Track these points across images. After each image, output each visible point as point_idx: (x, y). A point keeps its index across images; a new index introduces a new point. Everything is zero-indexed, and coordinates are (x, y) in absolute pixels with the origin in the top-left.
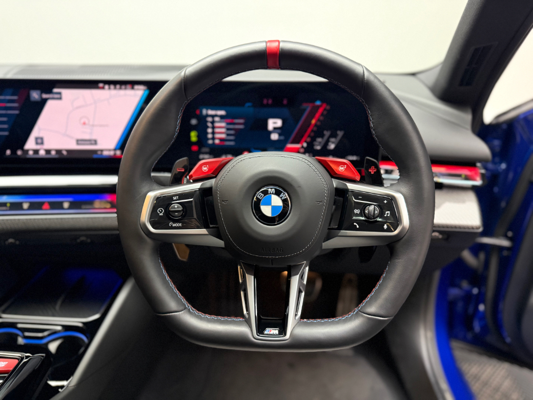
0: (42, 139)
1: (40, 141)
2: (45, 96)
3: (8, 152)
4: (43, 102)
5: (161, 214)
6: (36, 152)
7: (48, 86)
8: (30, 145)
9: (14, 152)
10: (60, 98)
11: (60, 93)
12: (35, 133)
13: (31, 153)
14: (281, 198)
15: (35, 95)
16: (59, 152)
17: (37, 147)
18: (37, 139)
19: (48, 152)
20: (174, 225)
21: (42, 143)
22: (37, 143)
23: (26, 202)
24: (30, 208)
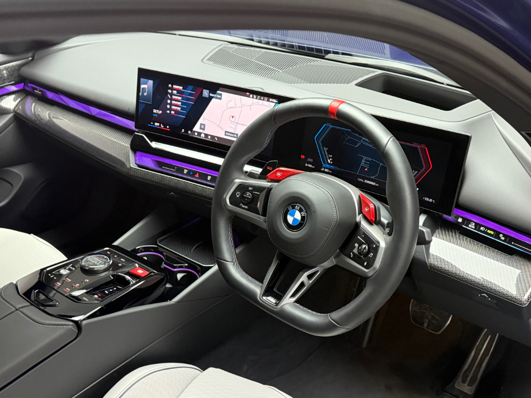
0: (204, 125)
1: (203, 127)
2: (211, 95)
3: (183, 130)
4: (210, 98)
5: (238, 196)
6: (199, 134)
7: (215, 87)
8: (197, 128)
9: (186, 131)
10: (220, 99)
11: (221, 95)
12: (201, 121)
13: (196, 134)
14: (301, 215)
15: (206, 93)
16: (213, 137)
17: (201, 131)
18: (201, 124)
19: (206, 135)
20: (243, 206)
21: (204, 129)
22: (201, 128)
23: (186, 169)
24: (188, 174)
